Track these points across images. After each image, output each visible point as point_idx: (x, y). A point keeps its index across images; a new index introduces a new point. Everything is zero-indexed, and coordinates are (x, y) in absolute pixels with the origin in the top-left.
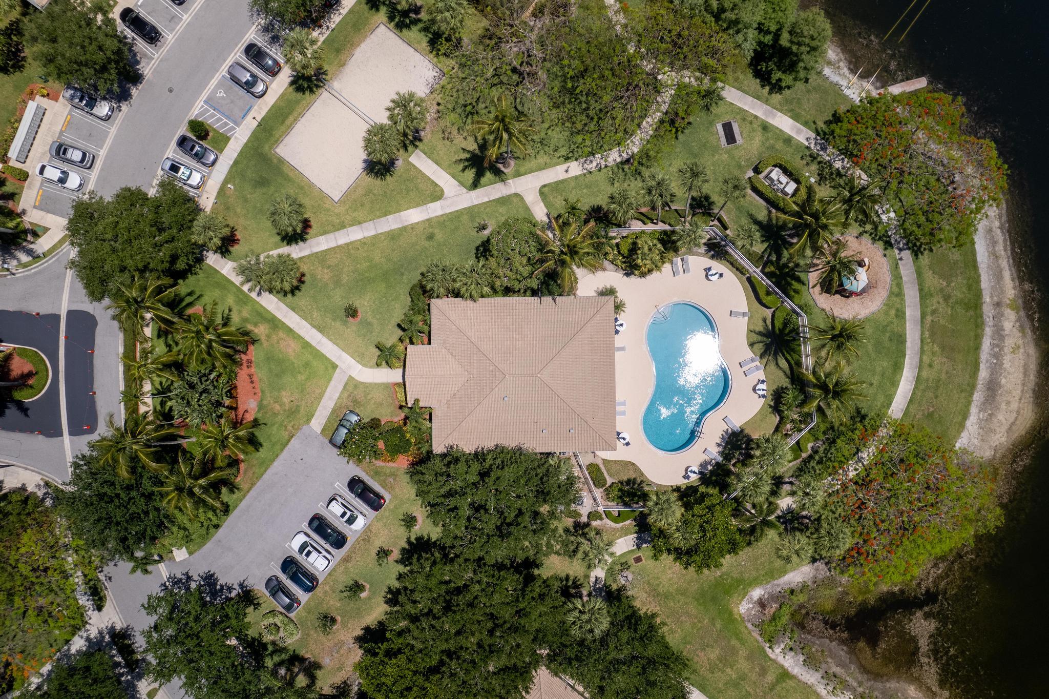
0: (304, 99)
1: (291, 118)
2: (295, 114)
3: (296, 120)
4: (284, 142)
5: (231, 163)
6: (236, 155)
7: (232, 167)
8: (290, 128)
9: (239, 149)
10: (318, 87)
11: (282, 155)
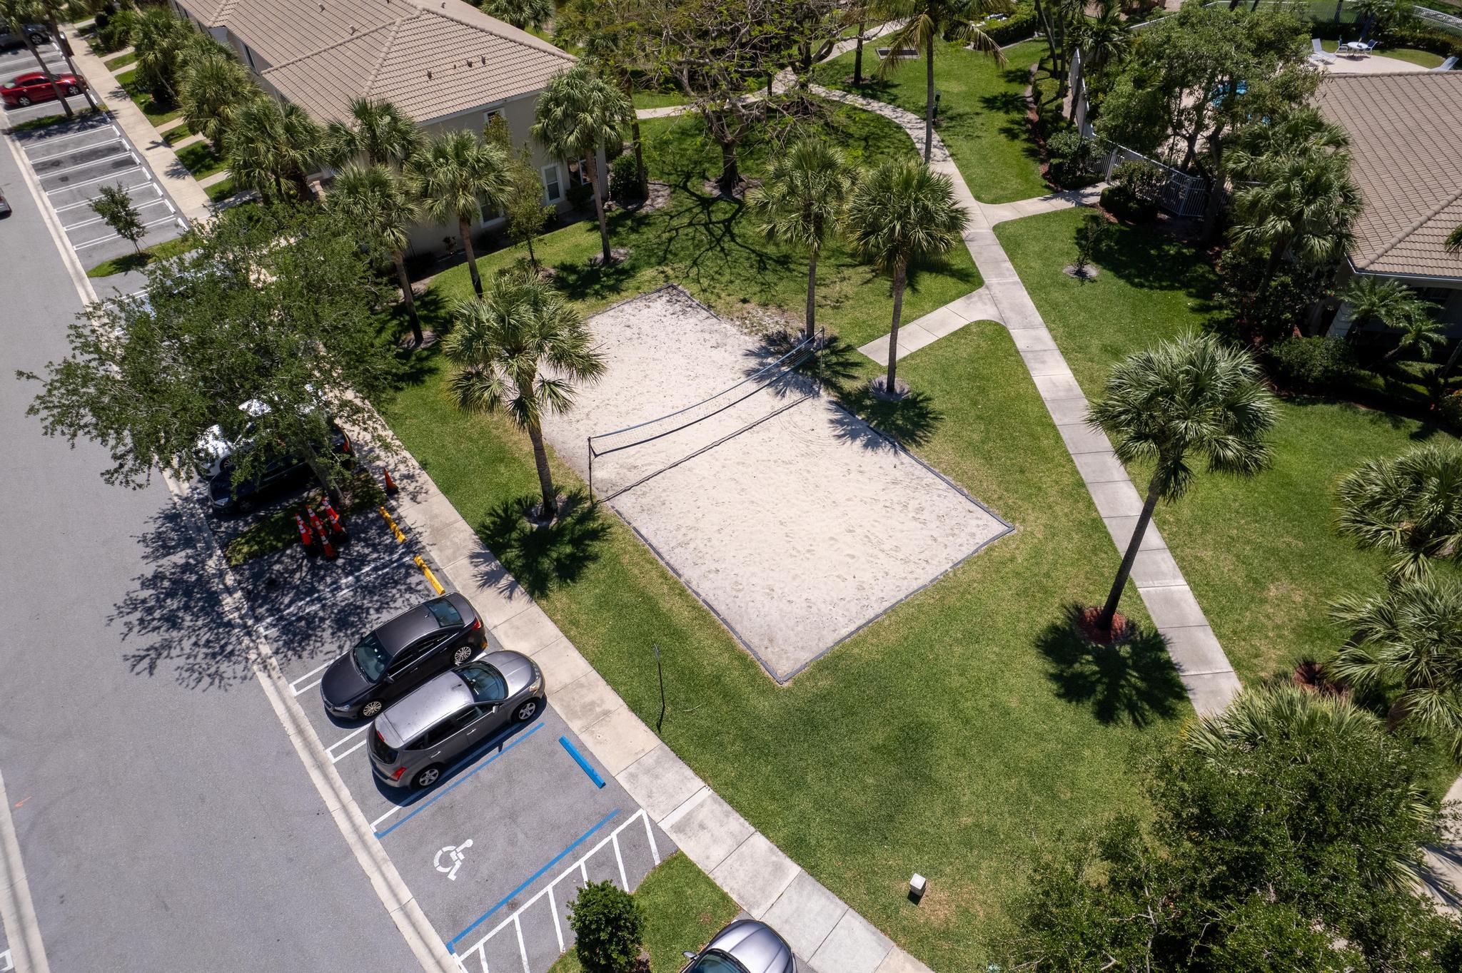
0: (615, 559)
1: (669, 604)
2: (658, 589)
3: (682, 591)
4: (755, 642)
5: (794, 869)
6: (760, 843)
7: (813, 870)
8: (704, 614)
9: (737, 824)
10: (590, 514)
11: (806, 656)
